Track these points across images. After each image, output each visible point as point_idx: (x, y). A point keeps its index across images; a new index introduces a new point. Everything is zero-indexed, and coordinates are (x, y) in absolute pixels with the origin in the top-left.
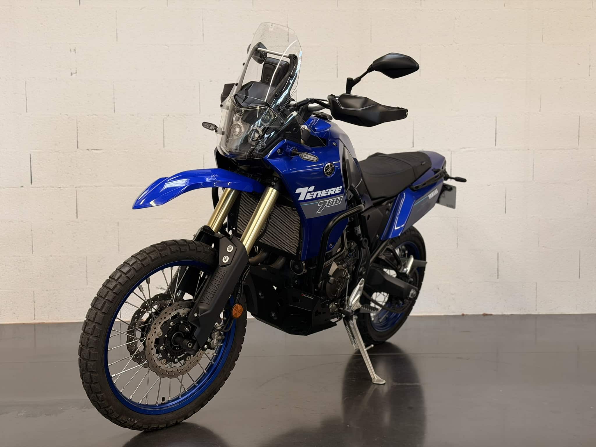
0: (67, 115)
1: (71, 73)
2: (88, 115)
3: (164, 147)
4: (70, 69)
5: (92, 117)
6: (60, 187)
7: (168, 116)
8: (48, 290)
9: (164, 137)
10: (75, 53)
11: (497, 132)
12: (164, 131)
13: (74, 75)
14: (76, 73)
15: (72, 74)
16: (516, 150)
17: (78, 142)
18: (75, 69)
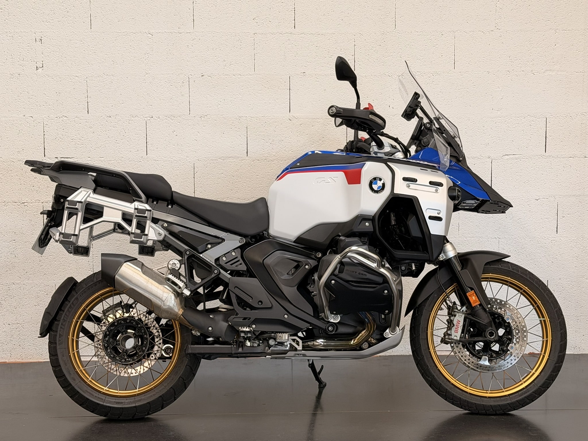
0: (31, 117)
1: (37, 67)
2: (57, 117)
3: (147, 154)
4: (35, 62)
5: (61, 119)
6: (23, 202)
7: (152, 117)
8: (10, 324)
9: (147, 143)
10: (41, 43)
11: (547, 136)
12: (147, 135)
13: (40, 70)
14: (43, 66)
15: (37, 69)
16: (571, 157)
17: (45, 149)
18: (42, 62)
